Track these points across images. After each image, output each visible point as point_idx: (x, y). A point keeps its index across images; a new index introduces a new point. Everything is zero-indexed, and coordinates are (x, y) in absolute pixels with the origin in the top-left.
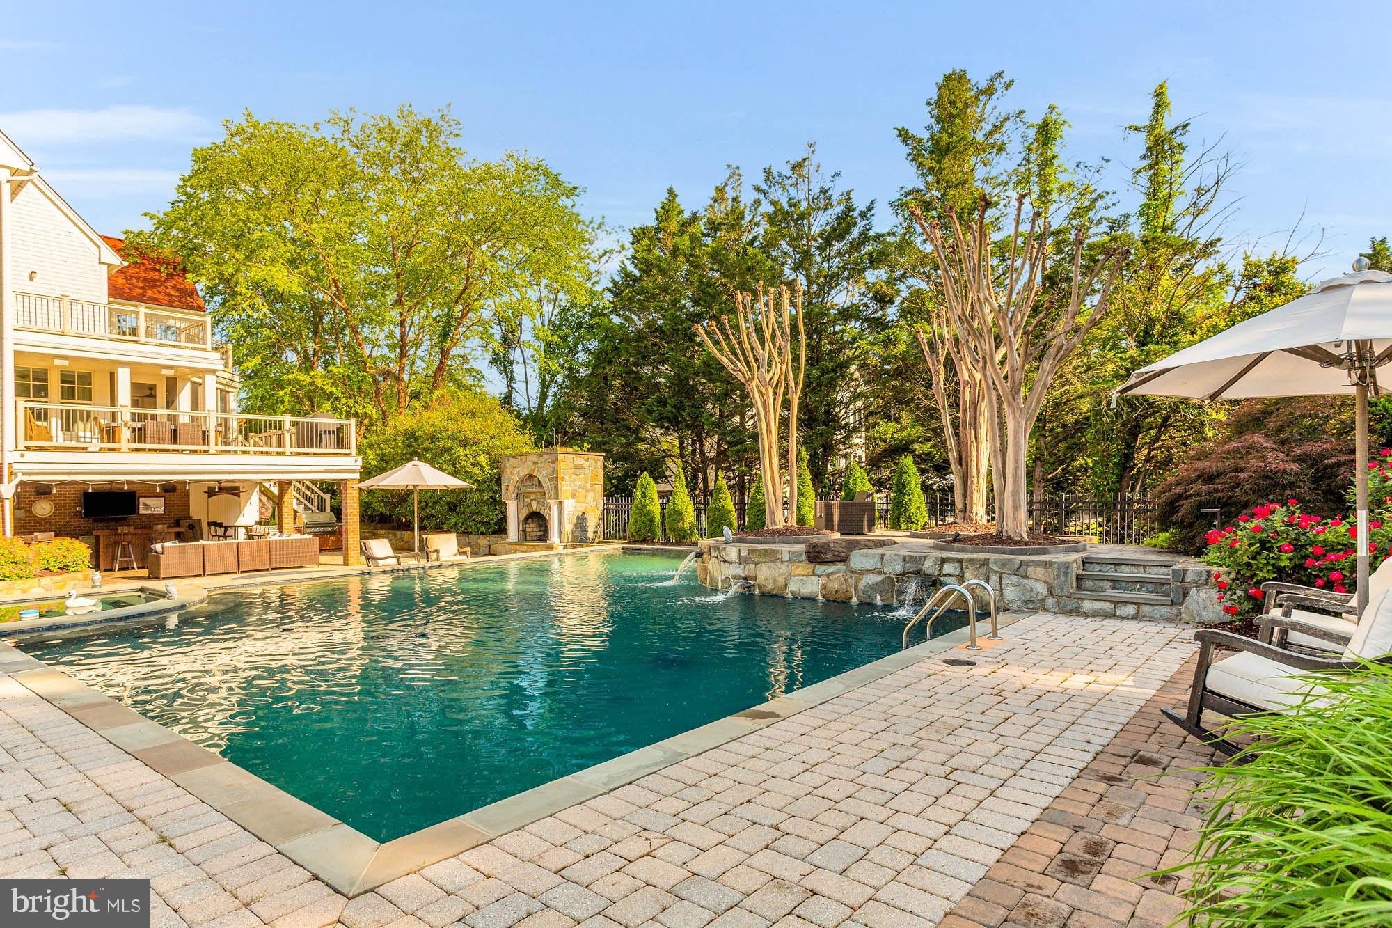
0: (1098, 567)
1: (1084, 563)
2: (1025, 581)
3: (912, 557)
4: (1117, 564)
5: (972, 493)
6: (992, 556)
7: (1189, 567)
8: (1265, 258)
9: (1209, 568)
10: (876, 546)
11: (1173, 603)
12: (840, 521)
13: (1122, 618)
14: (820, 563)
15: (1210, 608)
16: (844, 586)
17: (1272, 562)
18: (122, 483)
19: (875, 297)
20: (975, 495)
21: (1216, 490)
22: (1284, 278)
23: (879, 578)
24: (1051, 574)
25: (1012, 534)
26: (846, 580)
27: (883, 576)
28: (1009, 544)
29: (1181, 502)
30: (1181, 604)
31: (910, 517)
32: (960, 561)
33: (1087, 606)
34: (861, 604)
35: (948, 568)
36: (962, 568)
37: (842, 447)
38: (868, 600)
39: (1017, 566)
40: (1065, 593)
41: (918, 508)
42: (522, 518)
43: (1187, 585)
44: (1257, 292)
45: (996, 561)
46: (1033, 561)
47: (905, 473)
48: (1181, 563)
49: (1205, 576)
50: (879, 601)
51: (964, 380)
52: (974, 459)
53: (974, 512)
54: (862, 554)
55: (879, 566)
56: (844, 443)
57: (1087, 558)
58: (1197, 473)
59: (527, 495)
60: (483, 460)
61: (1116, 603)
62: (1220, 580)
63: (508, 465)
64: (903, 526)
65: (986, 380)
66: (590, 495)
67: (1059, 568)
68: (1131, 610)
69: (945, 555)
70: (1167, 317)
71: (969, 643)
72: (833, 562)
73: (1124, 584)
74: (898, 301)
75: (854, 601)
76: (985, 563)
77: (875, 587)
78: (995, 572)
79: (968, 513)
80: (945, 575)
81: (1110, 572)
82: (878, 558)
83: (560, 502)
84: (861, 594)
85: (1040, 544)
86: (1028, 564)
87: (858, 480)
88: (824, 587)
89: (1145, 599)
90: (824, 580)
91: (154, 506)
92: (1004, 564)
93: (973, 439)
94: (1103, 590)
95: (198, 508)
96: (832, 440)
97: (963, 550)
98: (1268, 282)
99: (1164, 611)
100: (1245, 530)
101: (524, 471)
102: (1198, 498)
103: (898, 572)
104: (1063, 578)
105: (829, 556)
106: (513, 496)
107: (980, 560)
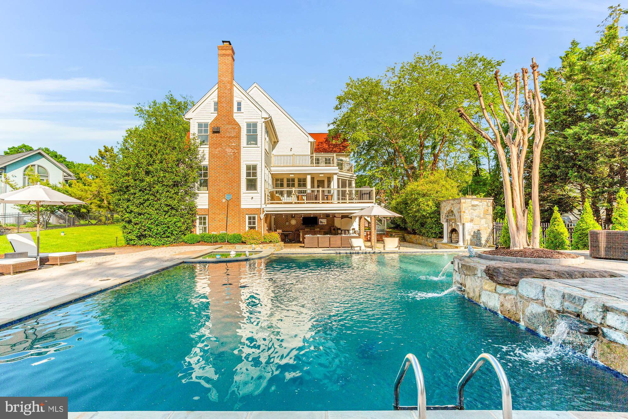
3: (570, 296)
14: (499, 284)
16: (515, 309)
18: (311, 214)
23: (541, 310)
26: (516, 303)
27: (545, 308)
34: (528, 330)
35: (612, 320)
38: (533, 328)
42: (449, 231)
50: (541, 332)
54: (528, 282)
55: (541, 297)
59: (450, 220)
60: (430, 203)
63: (442, 205)
66: (483, 221)
72: (507, 285)
75: (522, 324)
77: (538, 317)
80: (610, 327)
82: (541, 289)
83: (463, 224)
84: (527, 320)
88: (502, 305)
90: (502, 299)
91: (324, 221)
95: (338, 223)
101: (448, 209)
103: (557, 308)
105: (505, 280)
106: (445, 220)
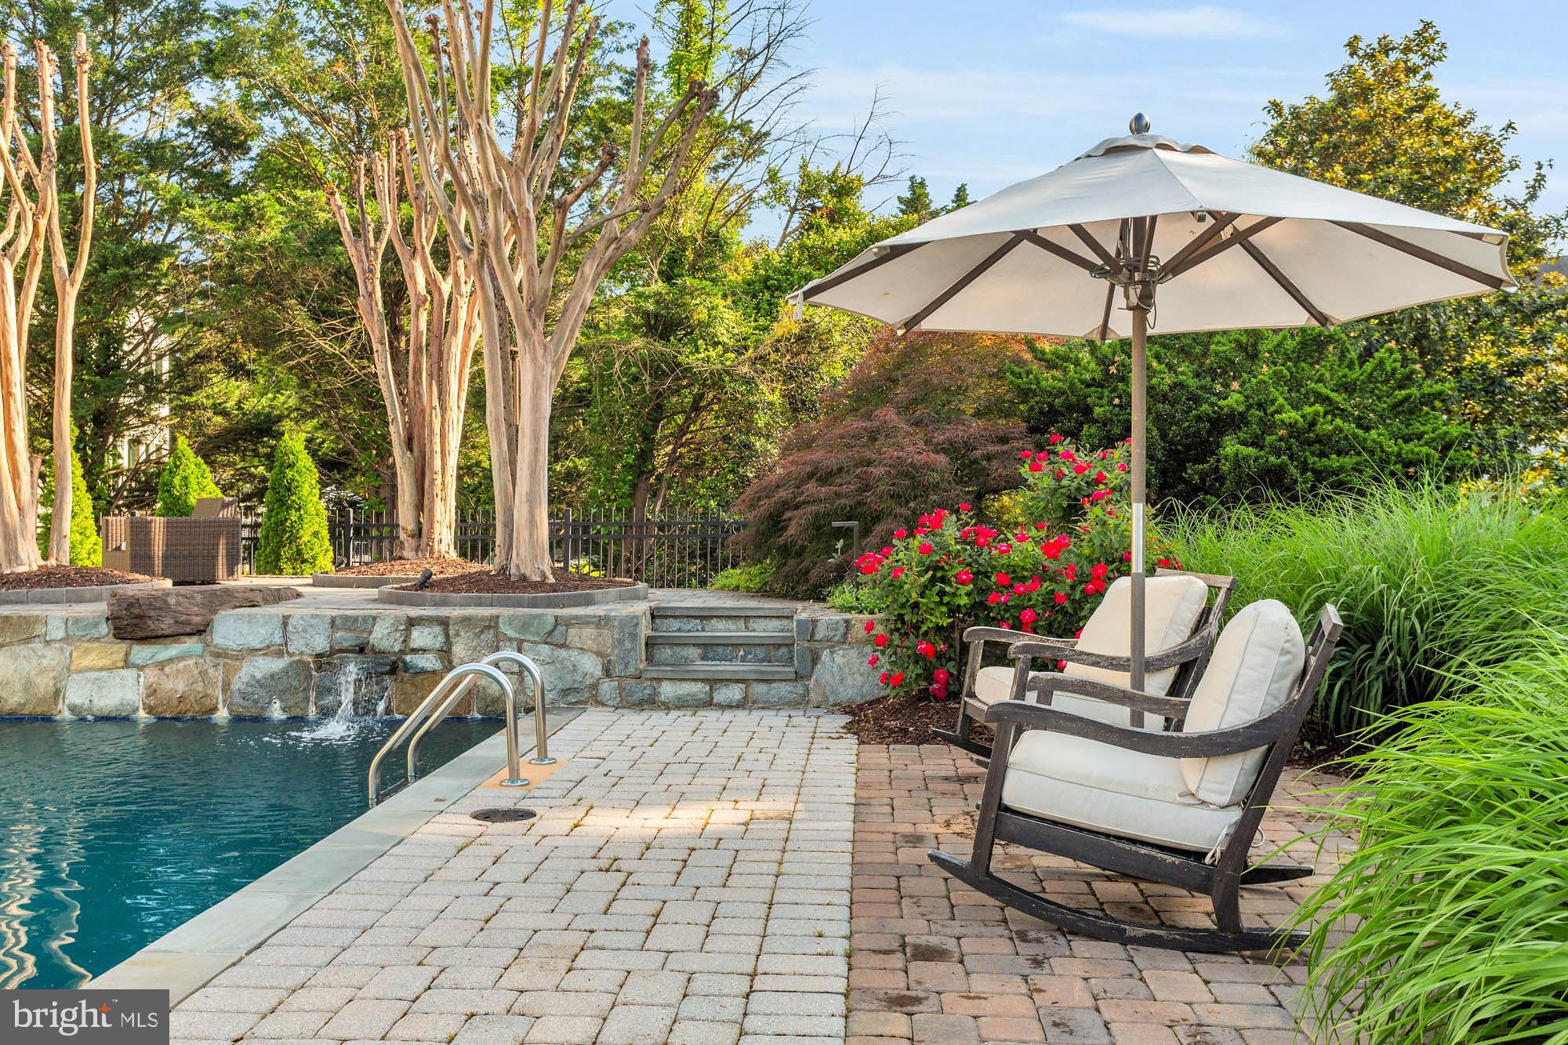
0: (675, 624)
1: (653, 617)
2: (563, 653)
3: (347, 618)
4: (705, 616)
5: (432, 502)
6: (505, 612)
7: (819, 615)
8: (827, 168)
9: (847, 616)
10: (266, 602)
11: (798, 677)
12: (165, 557)
13: (724, 707)
14: (144, 640)
15: (849, 681)
16: (200, 687)
17: (946, 599)
19: (209, 135)
20: (438, 506)
21: (838, 495)
22: (848, 202)
23: (278, 665)
24: (608, 636)
25: (527, 571)
26: (203, 674)
27: (286, 660)
28: (524, 589)
29: (788, 514)
30: (809, 677)
31: (299, 552)
32: (444, 623)
33: (668, 690)
34: (237, 719)
35: (421, 637)
36: (447, 636)
37: (133, 420)
38: (254, 712)
39: (549, 628)
40: (631, 670)
41: (316, 534)
43: (817, 645)
44: (816, 219)
45: (511, 620)
46: (577, 617)
47: (291, 466)
48: (805, 611)
49: (842, 630)
50: (277, 712)
51: (417, 294)
52: (437, 439)
53: (437, 537)
54: (240, 618)
55: (278, 639)
56: (140, 415)
57: (658, 609)
58: (809, 469)
61: (713, 682)
62: (874, 632)
64: (287, 567)
65: (483, 287)
67: (622, 627)
68: (734, 693)
69: (414, 612)
70: (703, 238)
71: (505, 773)
72: (174, 636)
73: (720, 650)
74: (256, 146)
75: (222, 715)
76: (492, 624)
77: (271, 684)
78: (510, 640)
79: (424, 539)
80: (414, 651)
81: (693, 630)
82: (277, 622)
84: (237, 699)
85: (576, 588)
86: (569, 623)
87: (192, 480)
88: (152, 691)
89: (756, 672)
90: (151, 676)
92: (525, 626)
93: (436, 403)
94: (688, 661)
96: (116, 405)
97: (443, 603)
98: (831, 205)
99: (784, 689)
100: (907, 552)
102: (814, 508)
103: (319, 650)
104: (628, 645)
105: (166, 625)
107: (482, 619)
